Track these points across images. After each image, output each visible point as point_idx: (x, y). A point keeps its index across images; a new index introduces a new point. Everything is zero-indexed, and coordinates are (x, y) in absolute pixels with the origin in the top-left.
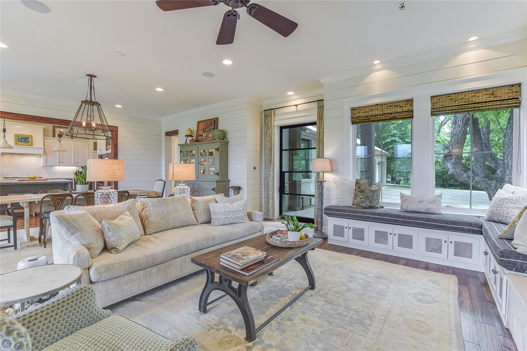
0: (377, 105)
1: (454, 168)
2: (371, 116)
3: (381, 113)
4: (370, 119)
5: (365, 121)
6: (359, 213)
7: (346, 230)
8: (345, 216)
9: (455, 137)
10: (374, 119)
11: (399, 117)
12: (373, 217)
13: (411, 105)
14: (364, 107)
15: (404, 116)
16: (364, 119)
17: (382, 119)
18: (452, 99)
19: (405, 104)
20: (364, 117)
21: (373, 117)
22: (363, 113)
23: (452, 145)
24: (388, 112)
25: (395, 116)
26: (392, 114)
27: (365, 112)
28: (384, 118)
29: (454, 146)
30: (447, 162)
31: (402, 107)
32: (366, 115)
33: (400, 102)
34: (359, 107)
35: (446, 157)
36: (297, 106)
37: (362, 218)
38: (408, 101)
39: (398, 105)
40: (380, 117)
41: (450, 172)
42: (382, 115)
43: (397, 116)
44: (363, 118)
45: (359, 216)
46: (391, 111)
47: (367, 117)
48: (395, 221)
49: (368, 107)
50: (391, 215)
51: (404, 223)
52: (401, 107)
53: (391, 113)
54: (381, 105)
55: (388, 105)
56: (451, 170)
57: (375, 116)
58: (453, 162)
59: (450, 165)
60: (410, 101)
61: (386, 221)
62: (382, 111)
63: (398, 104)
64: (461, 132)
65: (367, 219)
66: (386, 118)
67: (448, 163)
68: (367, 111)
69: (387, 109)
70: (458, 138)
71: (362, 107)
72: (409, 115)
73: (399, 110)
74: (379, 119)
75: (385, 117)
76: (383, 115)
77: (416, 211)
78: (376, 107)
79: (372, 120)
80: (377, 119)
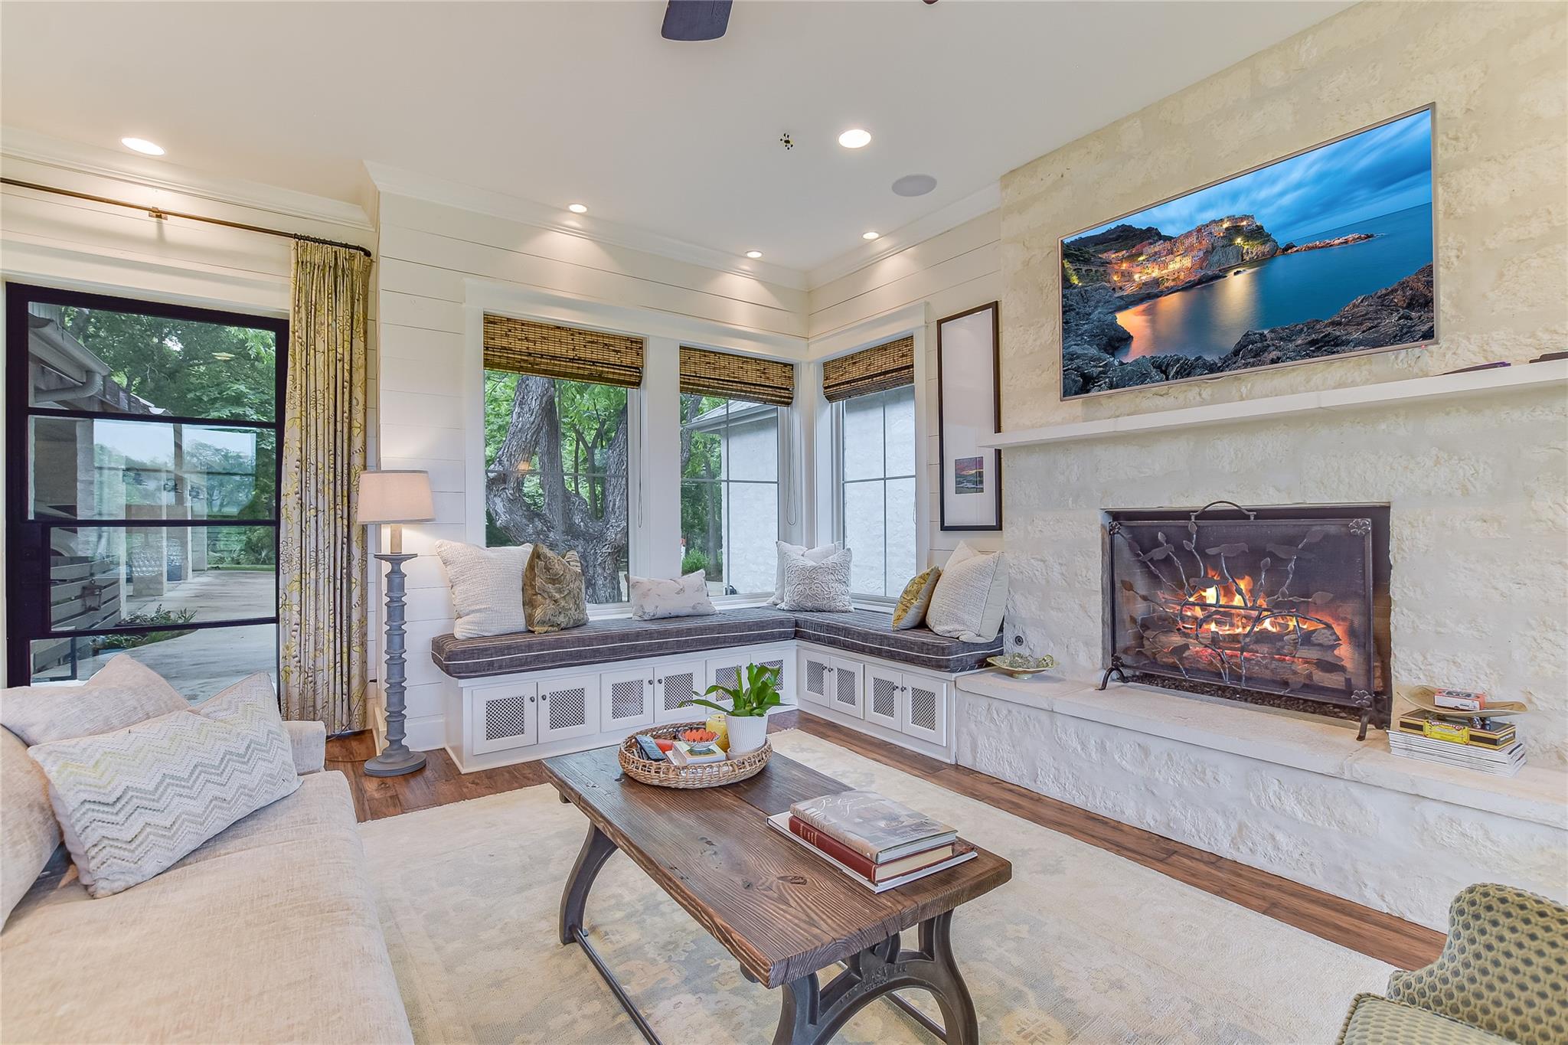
0: (558, 328)
1: (510, 512)
2: (542, 355)
3: (571, 354)
4: (537, 364)
5: (521, 367)
6: (571, 646)
7: (529, 708)
8: (531, 662)
9: (520, 435)
10: (550, 368)
11: (610, 376)
12: (609, 648)
13: (638, 354)
14: (523, 324)
15: (622, 378)
16: (521, 359)
17: (569, 370)
18: (709, 363)
19: (627, 348)
20: (521, 353)
21: (547, 359)
22: (519, 340)
23: (511, 455)
24: (589, 356)
25: (602, 371)
26: (597, 366)
27: (526, 338)
28: (575, 371)
29: (514, 457)
30: (495, 496)
31: (619, 352)
32: (528, 348)
33: (614, 337)
34: (509, 320)
35: (493, 484)
36: (160, 217)
37: (581, 657)
38: (632, 342)
39: (611, 345)
40: (566, 366)
41: (500, 521)
42: (572, 360)
43: (608, 372)
44: (518, 354)
45: (571, 655)
46: (594, 356)
47: (530, 354)
48: (660, 646)
49: (535, 326)
50: (651, 633)
51: (678, 648)
52: (617, 352)
53: (594, 362)
54: (571, 331)
55: (589, 338)
56: (503, 516)
57: (554, 358)
58: (507, 496)
59: (501, 504)
60: (636, 342)
61: (640, 651)
62: (573, 350)
63: (612, 342)
64: (533, 426)
65: (595, 657)
66: (581, 372)
67: (498, 500)
68: (531, 336)
69: (585, 346)
70: (526, 439)
71: (515, 321)
72: (634, 378)
73: (613, 358)
74: (562, 369)
75: (579, 368)
76: (572, 362)
77: (673, 614)
78: (557, 332)
79: (543, 367)
80: (557, 369)
